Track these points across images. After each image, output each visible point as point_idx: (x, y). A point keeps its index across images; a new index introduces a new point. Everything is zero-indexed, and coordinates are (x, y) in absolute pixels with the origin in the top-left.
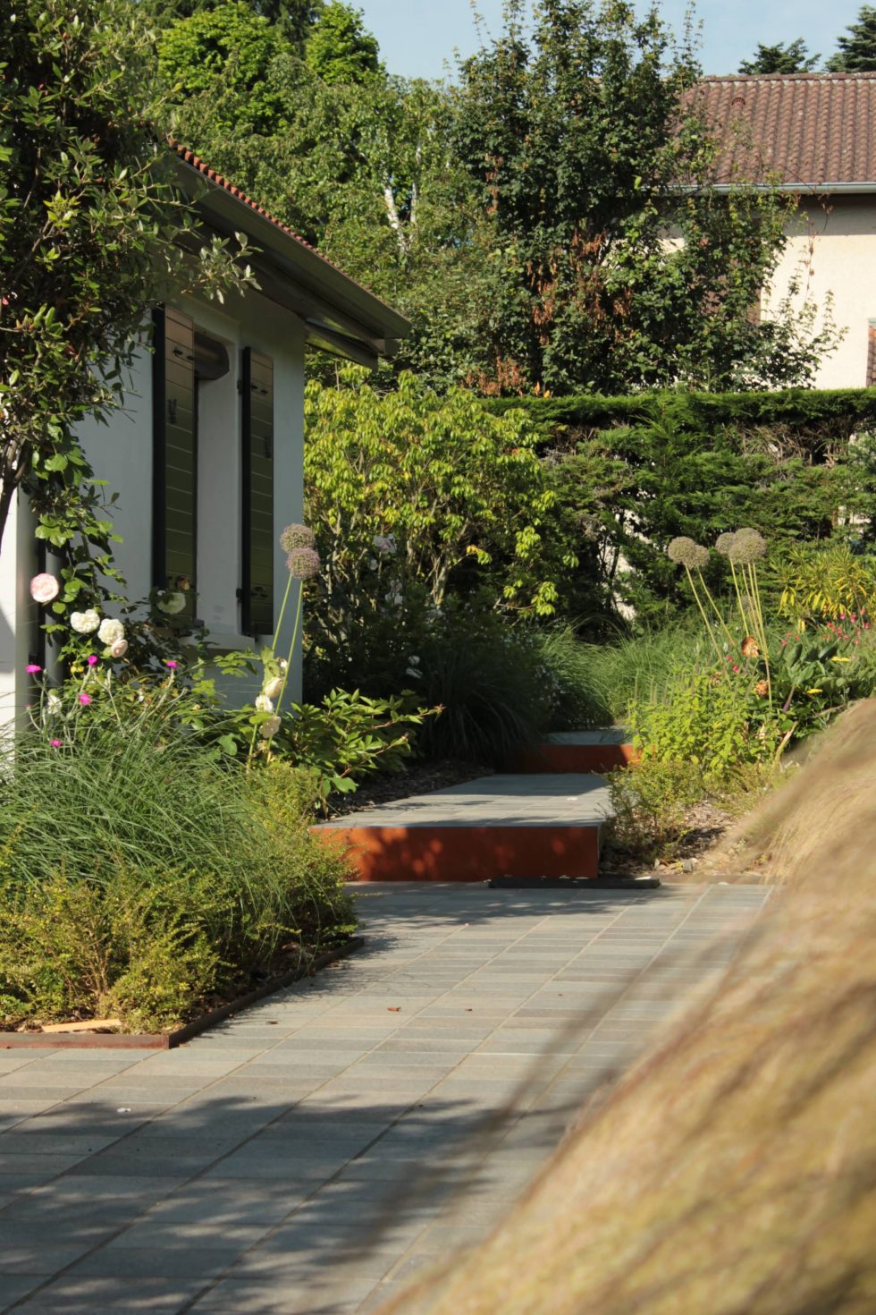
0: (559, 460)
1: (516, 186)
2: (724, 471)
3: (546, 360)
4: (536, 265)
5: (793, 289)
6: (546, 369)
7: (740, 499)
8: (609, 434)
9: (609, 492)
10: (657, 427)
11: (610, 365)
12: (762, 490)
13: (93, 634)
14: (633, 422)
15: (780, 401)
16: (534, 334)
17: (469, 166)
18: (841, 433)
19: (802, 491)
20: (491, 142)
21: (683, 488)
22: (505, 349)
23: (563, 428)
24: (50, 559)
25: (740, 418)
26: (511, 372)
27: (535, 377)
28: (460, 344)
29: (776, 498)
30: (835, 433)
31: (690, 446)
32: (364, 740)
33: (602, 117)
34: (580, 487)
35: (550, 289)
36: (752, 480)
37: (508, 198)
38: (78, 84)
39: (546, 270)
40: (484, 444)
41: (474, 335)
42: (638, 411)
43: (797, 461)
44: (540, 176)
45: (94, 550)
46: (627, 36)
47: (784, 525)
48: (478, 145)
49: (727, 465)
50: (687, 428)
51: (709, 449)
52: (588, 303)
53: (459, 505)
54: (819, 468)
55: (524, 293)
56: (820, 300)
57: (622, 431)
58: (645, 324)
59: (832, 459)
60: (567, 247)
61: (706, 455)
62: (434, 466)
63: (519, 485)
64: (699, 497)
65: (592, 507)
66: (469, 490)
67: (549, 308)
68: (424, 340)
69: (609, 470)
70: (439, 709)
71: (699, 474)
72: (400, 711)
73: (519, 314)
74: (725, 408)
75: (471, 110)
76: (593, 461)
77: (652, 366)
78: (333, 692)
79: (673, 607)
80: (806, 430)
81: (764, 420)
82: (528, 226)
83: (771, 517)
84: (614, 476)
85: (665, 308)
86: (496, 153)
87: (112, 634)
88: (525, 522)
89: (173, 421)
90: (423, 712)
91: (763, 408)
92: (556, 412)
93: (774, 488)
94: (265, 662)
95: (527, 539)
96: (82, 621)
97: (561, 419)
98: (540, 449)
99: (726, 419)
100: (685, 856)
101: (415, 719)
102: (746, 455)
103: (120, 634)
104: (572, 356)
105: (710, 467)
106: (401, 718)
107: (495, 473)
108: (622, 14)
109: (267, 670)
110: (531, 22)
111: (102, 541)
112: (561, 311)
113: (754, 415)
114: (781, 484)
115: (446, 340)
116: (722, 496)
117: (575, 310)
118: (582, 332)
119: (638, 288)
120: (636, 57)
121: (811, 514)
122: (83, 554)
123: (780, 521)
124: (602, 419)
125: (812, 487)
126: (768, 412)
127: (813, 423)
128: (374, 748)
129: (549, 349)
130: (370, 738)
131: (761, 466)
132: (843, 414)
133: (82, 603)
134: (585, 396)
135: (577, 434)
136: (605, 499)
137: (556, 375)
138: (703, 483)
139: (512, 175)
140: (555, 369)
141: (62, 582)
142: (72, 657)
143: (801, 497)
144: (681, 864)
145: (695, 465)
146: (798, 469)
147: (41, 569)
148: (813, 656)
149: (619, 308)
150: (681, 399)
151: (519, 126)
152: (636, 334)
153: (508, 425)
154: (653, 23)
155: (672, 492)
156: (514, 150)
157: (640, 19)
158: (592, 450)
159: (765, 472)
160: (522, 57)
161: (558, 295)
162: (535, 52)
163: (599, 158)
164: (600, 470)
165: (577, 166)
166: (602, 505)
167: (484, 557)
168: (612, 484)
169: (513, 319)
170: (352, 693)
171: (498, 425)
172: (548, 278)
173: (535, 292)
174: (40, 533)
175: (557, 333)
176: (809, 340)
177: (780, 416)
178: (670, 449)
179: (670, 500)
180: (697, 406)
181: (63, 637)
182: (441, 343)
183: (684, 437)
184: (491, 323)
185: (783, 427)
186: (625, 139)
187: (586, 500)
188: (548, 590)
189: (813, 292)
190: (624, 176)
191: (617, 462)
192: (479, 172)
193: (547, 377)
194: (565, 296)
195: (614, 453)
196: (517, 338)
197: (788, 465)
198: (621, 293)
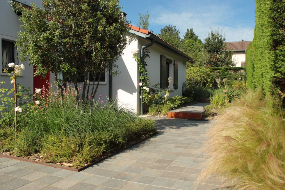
1: (209, 49)
5: (234, 58)
7: (229, 76)
10: (222, 70)
11: (218, 65)
13: (146, 89)
16: (211, 62)
19: (235, 76)
21: (224, 75)
22: (208, 64)
24: (141, 81)
26: (209, 66)
27: (211, 66)
28: (205, 63)
29: (232, 76)
30: (238, 71)
34: (214, 75)
35: (212, 58)
36: (230, 75)
40: (205, 71)
41: (206, 63)
42: (220, 69)
44: (211, 49)
45: (147, 80)
46: (219, 36)
48: (206, 46)
49: (228, 73)
50: (224, 70)
51: (226, 72)
52: (215, 59)
53: (203, 77)
55: (210, 59)
56: (236, 59)
57: (218, 71)
59: (237, 73)
60: (214, 55)
62: (201, 73)
63: (209, 75)
65: (216, 77)
66: (204, 76)
67: (212, 60)
69: (217, 74)
70: (187, 97)
75: (205, 43)
77: (221, 65)
79: (223, 86)
81: (231, 70)
82: (210, 53)
83: (232, 78)
85: (222, 60)
86: (207, 47)
89: (163, 67)
95: (209, 80)
97: (213, 70)
98: (211, 72)
99: (228, 69)
100: (212, 116)
101: (184, 98)
104: (214, 64)
105: (226, 74)
107: (206, 74)
108: (218, 34)
110: (210, 35)
113: (230, 69)
115: (203, 63)
117: (214, 60)
118: (215, 62)
119: (220, 58)
120: (220, 38)
121: (235, 78)
122: (145, 80)
124: (217, 70)
127: (236, 70)
129: (212, 63)
130: (179, 101)
134: (215, 67)
135: (214, 71)
139: (209, 48)
141: (143, 83)
142: (144, 92)
144: (212, 117)
148: (232, 92)
149: (218, 60)
150: (224, 68)
151: (209, 44)
152: (220, 62)
153: (208, 70)
154: (221, 35)
156: (209, 46)
157: (220, 35)
160: (210, 39)
162: (211, 38)
163: (216, 47)
165: (214, 48)
167: (205, 82)
169: (209, 61)
171: (207, 70)
172: (212, 57)
174: (140, 78)
175: (213, 62)
176: (235, 63)
177: (233, 69)
178: (223, 72)
180: (225, 68)
181: (143, 90)
184: (207, 61)
185: (233, 70)
186: (219, 45)
188: (211, 84)
189: (236, 58)
190: (219, 48)
191: (218, 73)
192: (206, 49)
193: (212, 66)
194: (214, 59)
195: (218, 72)
196: (209, 63)
197: (233, 73)
198: (218, 59)
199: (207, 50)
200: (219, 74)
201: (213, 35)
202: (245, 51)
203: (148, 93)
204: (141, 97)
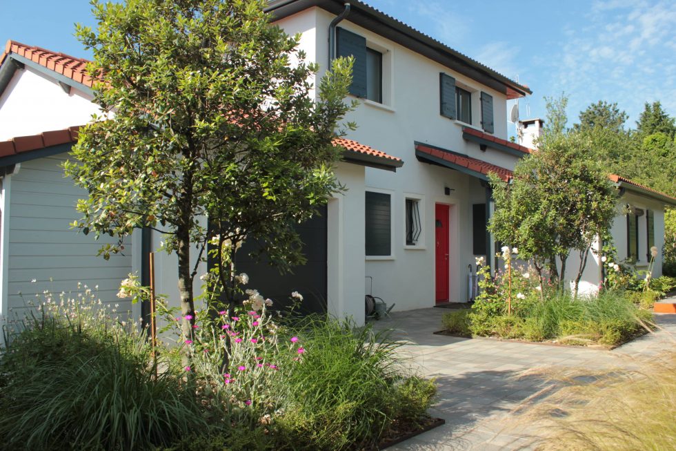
13: (612, 267)
32: (668, 286)
38: (597, 182)
45: (613, 252)
87: (616, 268)
96: (611, 265)
103: (618, 267)
111: (615, 250)
122: (611, 253)
133: (611, 261)
141: (607, 258)
147: (603, 256)
170: (665, 277)
174: (603, 249)
181: (607, 268)
203: (616, 273)
204: (606, 279)
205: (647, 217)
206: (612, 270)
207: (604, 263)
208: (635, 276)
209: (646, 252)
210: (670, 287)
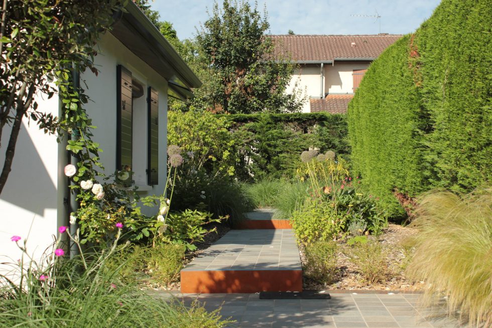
0: (234, 132)
1: (220, 56)
2: (280, 135)
3: (229, 104)
4: (226, 78)
5: (296, 85)
6: (229, 107)
7: (284, 143)
8: (248, 125)
9: (248, 141)
10: (261, 123)
11: (246, 106)
12: (290, 140)
13: (90, 190)
14: (254, 121)
15: (295, 116)
16: (225, 97)
17: (207, 51)
18: (311, 125)
19: (302, 141)
20: (213, 44)
21: (268, 140)
22: (218, 101)
23: (235, 123)
24: (73, 158)
25: (284, 120)
26: (220, 108)
27: (226, 109)
28: (204, 100)
29: (295, 143)
31: (270, 128)
32: (199, 229)
33: (244, 37)
34: (240, 139)
35: (230, 85)
36: (288, 138)
37: (218, 60)
39: (229, 79)
40: (214, 126)
41: (209, 98)
42: (256, 118)
43: (300, 132)
44: (226, 53)
45: (91, 155)
46: (249, 15)
47: (296, 150)
48: (209, 45)
49: (281, 133)
50: (269, 123)
51: (275, 129)
52: (240, 88)
53: (206, 144)
54: (306, 134)
55: (223, 86)
56: (303, 88)
57: (251, 124)
58: (256, 95)
59: (309, 131)
60: (234, 73)
61: (275, 131)
62: (200, 133)
63: (224, 138)
64: (272, 142)
65: (243, 145)
66: (210, 140)
67: (230, 90)
68: (195, 99)
69: (248, 135)
70: (227, 217)
71: (273, 136)
72: (212, 218)
73: (221, 92)
74: (280, 117)
75: (207, 35)
76: (243, 132)
77: (257, 106)
78: (186, 210)
79: (266, 173)
80: (303, 124)
81: (291, 121)
82: (224, 67)
83: (293, 148)
84: (249, 137)
85: (261, 90)
86: (214, 47)
87: (98, 190)
88: (225, 149)
89: (124, 108)
90: (221, 217)
91: (291, 118)
92: (233, 118)
93: (294, 140)
94: (161, 200)
95: (226, 154)
96: (85, 185)
97: (234, 120)
98: (229, 129)
99: (280, 120)
101: (218, 221)
102: (286, 131)
103: (101, 190)
104: (236, 103)
105: (276, 134)
106: (213, 220)
108: (247, 9)
109: (161, 203)
110: (222, 13)
111: (94, 151)
112: (233, 91)
113: (288, 120)
114: (296, 139)
115: (201, 99)
116: (279, 142)
117: (237, 90)
118: (238, 97)
119: (254, 85)
120: (252, 21)
121: (304, 147)
122: (87, 157)
123: (295, 149)
124: (245, 120)
125: (304, 140)
126: (292, 119)
127: (304, 122)
128: (202, 233)
129: (230, 101)
130: (201, 228)
131: (290, 134)
132: (313, 119)
133: (86, 177)
134: (239, 114)
135: (239, 124)
136: (247, 143)
137: (232, 108)
138: (274, 138)
139: (219, 53)
140: (232, 107)
141: (78, 168)
142: (81, 199)
143: (301, 143)
144: (336, 285)
145: (272, 133)
146: (300, 135)
147: (69, 163)
149: (249, 90)
150: (268, 115)
151: (219, 40)
152: (253, 97)
153: (220, 122)
154: (256, 12)
155: (265, 141)
156: (219, 46)
157: (252, 10)
158: (243, 129)
159: (291, 135)
160: (219, 22)
161: (232, 86)
162: (222, 21)
163: (243, 49)
164: (245, 135)
165: (237, 50)
166: (246, 144)
167: (214, 159)
168: (249, 138)
169: (220, 93)
170: (194, 211)
171: (218, 121)
172: (229, 81)
173: (226, 85)
174: (68, 148)
175: (232, 97)
176: (300, 100)
177: (296, 120)
178: (265, 129)
179: (264, 143)
180: (272, 117)
181: (78, 191)
182: (199, 99)
183: (268, 125)
184: (214, 94)
185: (296, 123)
186: (250, 43)
187: (241, 143)
188: (232, 168)
189: (301, 86)
190: (250, 53)
191: (250, 133)
192: (209, 52)
193: (229, 109)
194: (234, 86)
195: (249, 130)
196: (220, 98)
197: (297, 133)
198: (249, 86)
199: (213, 57)
200: (253, 136)
201: (231, 12)
202: (320, 65)
203: (97, 203)
204: (73, 219)
205: (149, 100)
206: (87, 198)
207: (69, 180)
208: (138, 211)
209: (145, 167)
210: (205, 231)
